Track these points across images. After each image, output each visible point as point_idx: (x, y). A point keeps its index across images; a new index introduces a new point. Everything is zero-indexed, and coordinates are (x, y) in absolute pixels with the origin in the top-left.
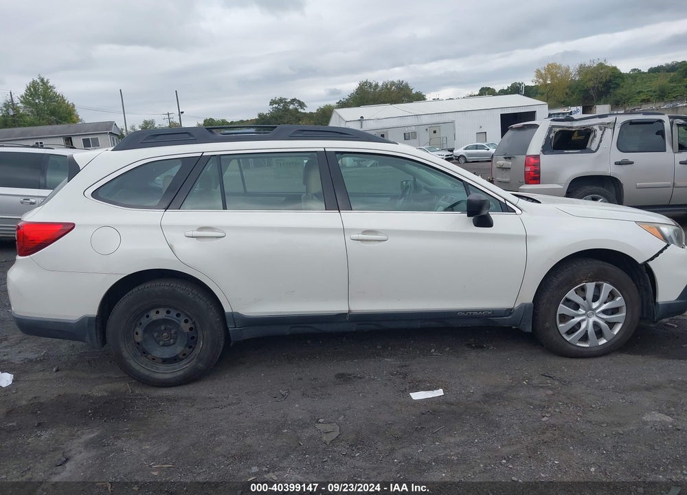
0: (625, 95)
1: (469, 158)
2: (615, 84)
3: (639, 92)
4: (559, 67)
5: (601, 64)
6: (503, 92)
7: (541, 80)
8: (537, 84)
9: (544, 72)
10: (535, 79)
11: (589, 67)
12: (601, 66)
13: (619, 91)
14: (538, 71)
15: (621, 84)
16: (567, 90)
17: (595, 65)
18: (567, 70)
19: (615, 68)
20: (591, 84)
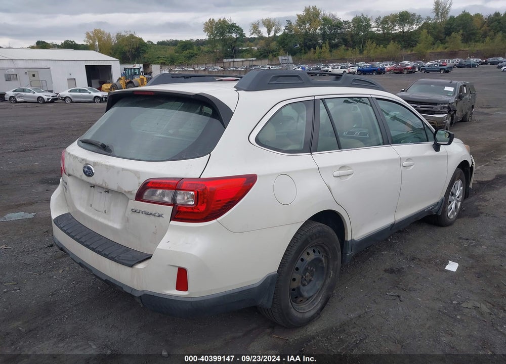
0: (150, 59)
1: (74, 100)
2: (143, 50)
3: (158, 58)
4: (103, 33)
5: (132, 35)
6: (59, 47)
7: (91, 41)
8: (88, 44)
9: (92, 35)
10: (86, 39)
11: (123, 36)
12: (132, 36)
13: (146, 55)
14: (88, 34)
15: (147, 51)
16: (111, 51)
17: (128, 35)
18: (109, 36)
19: (141, 39)
20: (127, 48)
